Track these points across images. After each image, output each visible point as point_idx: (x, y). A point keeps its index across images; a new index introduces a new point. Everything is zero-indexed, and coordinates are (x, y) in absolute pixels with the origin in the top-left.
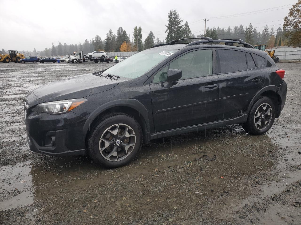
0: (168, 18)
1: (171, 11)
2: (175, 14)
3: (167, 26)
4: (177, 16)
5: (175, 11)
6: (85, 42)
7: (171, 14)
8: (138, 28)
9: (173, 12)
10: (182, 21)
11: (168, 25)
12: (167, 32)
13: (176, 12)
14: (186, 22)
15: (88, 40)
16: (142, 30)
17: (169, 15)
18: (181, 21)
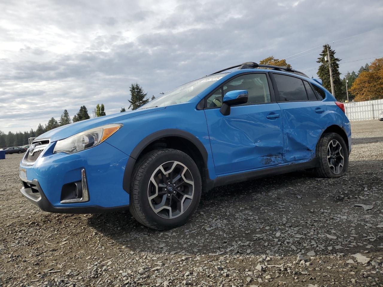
1: (132, 85)
2: (137, 88)
3: (130, 101)
5: (137, 85)
6: (39, 127)
8: (100, 106)
9: (135, 86)
10: (146, 94)
12: (130, 108)
15: (42, 125)
16: (105, 108)
18: (144, 95)
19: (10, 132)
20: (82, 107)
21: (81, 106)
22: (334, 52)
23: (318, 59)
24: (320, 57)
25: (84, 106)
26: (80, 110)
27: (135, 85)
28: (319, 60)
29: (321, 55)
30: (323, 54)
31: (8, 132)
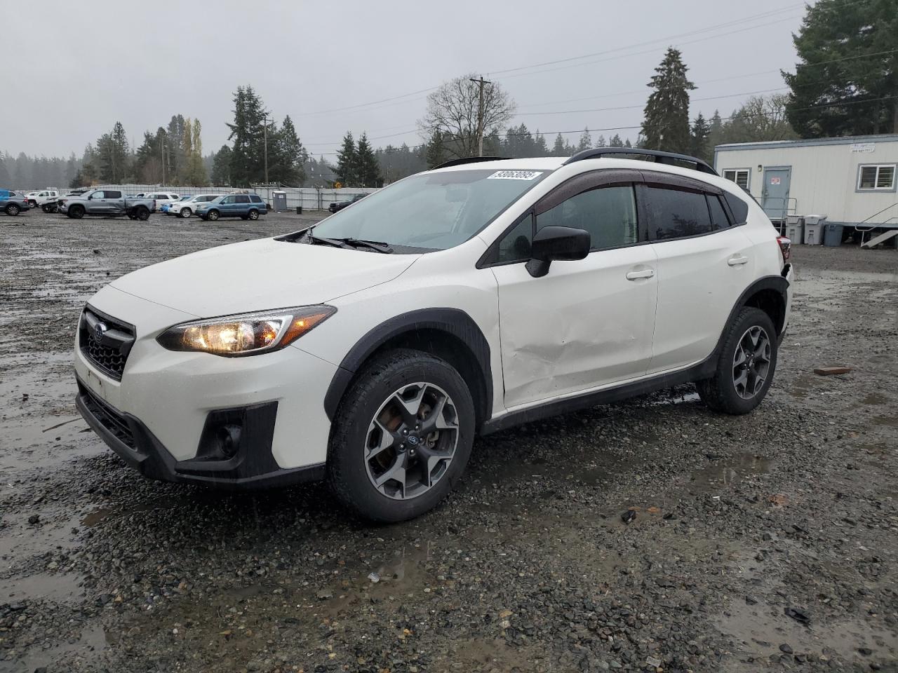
0: (234, 105)
1: (240, 89)
2: (250, 96)
4: (255, 102)
5: (249, 90)
7: (241, 96)
11: (234, 124)
13: (252, 92)
17: (236, 97)
18: (263, 114)
19: (23, 154)
20: (174, 118)
21: (173, 115)
22: (685, 67)
23: (652, 78)
24: (655, 75)
25: (179, 116)
26: (171, 123)
27: (246, 89)
28: (653, 81)
29: (657, 70)
30: (661, 67)
31: (18, 154)
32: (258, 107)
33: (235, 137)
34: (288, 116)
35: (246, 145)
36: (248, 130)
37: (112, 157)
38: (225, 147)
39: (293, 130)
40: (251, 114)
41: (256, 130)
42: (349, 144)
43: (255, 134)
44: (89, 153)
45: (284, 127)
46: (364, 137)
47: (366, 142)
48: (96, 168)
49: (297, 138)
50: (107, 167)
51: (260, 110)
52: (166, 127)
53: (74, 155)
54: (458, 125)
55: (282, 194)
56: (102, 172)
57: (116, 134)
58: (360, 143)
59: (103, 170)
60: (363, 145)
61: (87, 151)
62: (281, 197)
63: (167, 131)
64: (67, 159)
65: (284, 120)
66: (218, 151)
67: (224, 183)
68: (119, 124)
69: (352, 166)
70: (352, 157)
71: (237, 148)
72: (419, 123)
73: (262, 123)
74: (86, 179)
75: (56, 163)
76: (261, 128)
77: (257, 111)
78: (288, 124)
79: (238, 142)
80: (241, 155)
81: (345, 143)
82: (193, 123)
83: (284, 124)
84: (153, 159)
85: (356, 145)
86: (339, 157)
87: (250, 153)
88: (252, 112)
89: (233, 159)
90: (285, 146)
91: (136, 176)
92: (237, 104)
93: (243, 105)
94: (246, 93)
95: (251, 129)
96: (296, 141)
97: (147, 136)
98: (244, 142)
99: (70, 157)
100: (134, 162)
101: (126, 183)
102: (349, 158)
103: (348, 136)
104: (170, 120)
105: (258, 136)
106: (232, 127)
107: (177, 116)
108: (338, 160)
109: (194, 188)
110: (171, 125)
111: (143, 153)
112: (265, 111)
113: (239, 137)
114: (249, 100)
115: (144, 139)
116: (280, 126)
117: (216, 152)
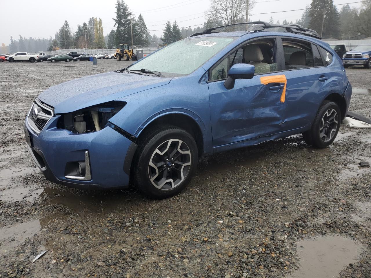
0: (116, 9)
4: (125, 8)
7: (119, 5)
11: (116, 18)
13: (124, 3)
14: (140, 15)
17: (117, 6)
32: (127, 10)
33: (117, 25)
34: (140, 14)
35: (122, 28)
36: (123, 21)
37: (64, 37)
38: (113, 31)
39: (143, 20)
40: (124, 14)
41: (126, 21)
42: (168, 25)
43: (126, 23)
44: (57, 36)
45: (139, 20)
46: (175, 23)
47: (177, 25)
48: (59, 42)
49: (145, 24)
50: (62, 42)
51: (128, 11)
52: (87, 23)
53: (51, 37)
54: (225, 13)
55: (141, 51)
56: (61, 44)
57: (66, 26)
58: (173, 26)
59: (61, 43)
60: (175, 27)
61: (56, 35)
62: (140, 52)
63: (88, 25)
64: (49, 39)
65: (138, 16)
66: (110, 33)
67: (113, 47)
68: (67, 22)
69: (170, 37)
70: (170, 32)
71: (118, 30)
72: (205, 12)
73: (129, 18)
74: (54, 47)
75: (44, 41)
76: (129, 20)
77: (127, 12)
78: (141, 18)
79: (118, 27)
80: (120, 33)
81: (166, 26)
82: (98, 20)
83: (139, 18)
84: (82, 37)
85: (172, 27)
86: (164, 33)
87: (124, 32)
88: (124, 13)
89: (117, 35)
90: (139, 28)
91: (75, 45)
92: (117, 9)
93: (120, 9)
94: (121, 3)
95: (124, 21)
96: (145, 26)
97: (79, 27)
98: (121, 27)
99: (50, 39)
100: (74, 39)
101: (71, 48)
102: (169, 33)
103: (168, 23)
104: (89, 20)
105: (127, 24)
106: (116, 20)
107: (92, 18)
108: (164, 34)
109: (100, 50)
110: (89, 22)
111: (77, 35)
112: (130, 12)
113: (119, 25)
114: (123, 7)
115: (78, 28)
116: (137, 19)
117: (109, 33)
